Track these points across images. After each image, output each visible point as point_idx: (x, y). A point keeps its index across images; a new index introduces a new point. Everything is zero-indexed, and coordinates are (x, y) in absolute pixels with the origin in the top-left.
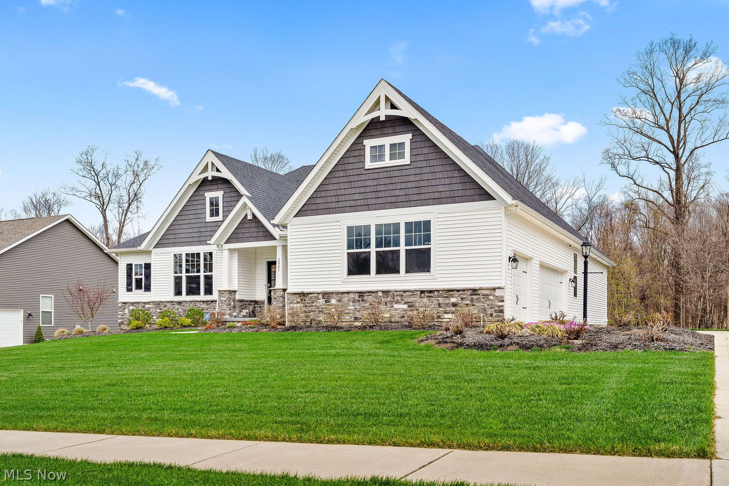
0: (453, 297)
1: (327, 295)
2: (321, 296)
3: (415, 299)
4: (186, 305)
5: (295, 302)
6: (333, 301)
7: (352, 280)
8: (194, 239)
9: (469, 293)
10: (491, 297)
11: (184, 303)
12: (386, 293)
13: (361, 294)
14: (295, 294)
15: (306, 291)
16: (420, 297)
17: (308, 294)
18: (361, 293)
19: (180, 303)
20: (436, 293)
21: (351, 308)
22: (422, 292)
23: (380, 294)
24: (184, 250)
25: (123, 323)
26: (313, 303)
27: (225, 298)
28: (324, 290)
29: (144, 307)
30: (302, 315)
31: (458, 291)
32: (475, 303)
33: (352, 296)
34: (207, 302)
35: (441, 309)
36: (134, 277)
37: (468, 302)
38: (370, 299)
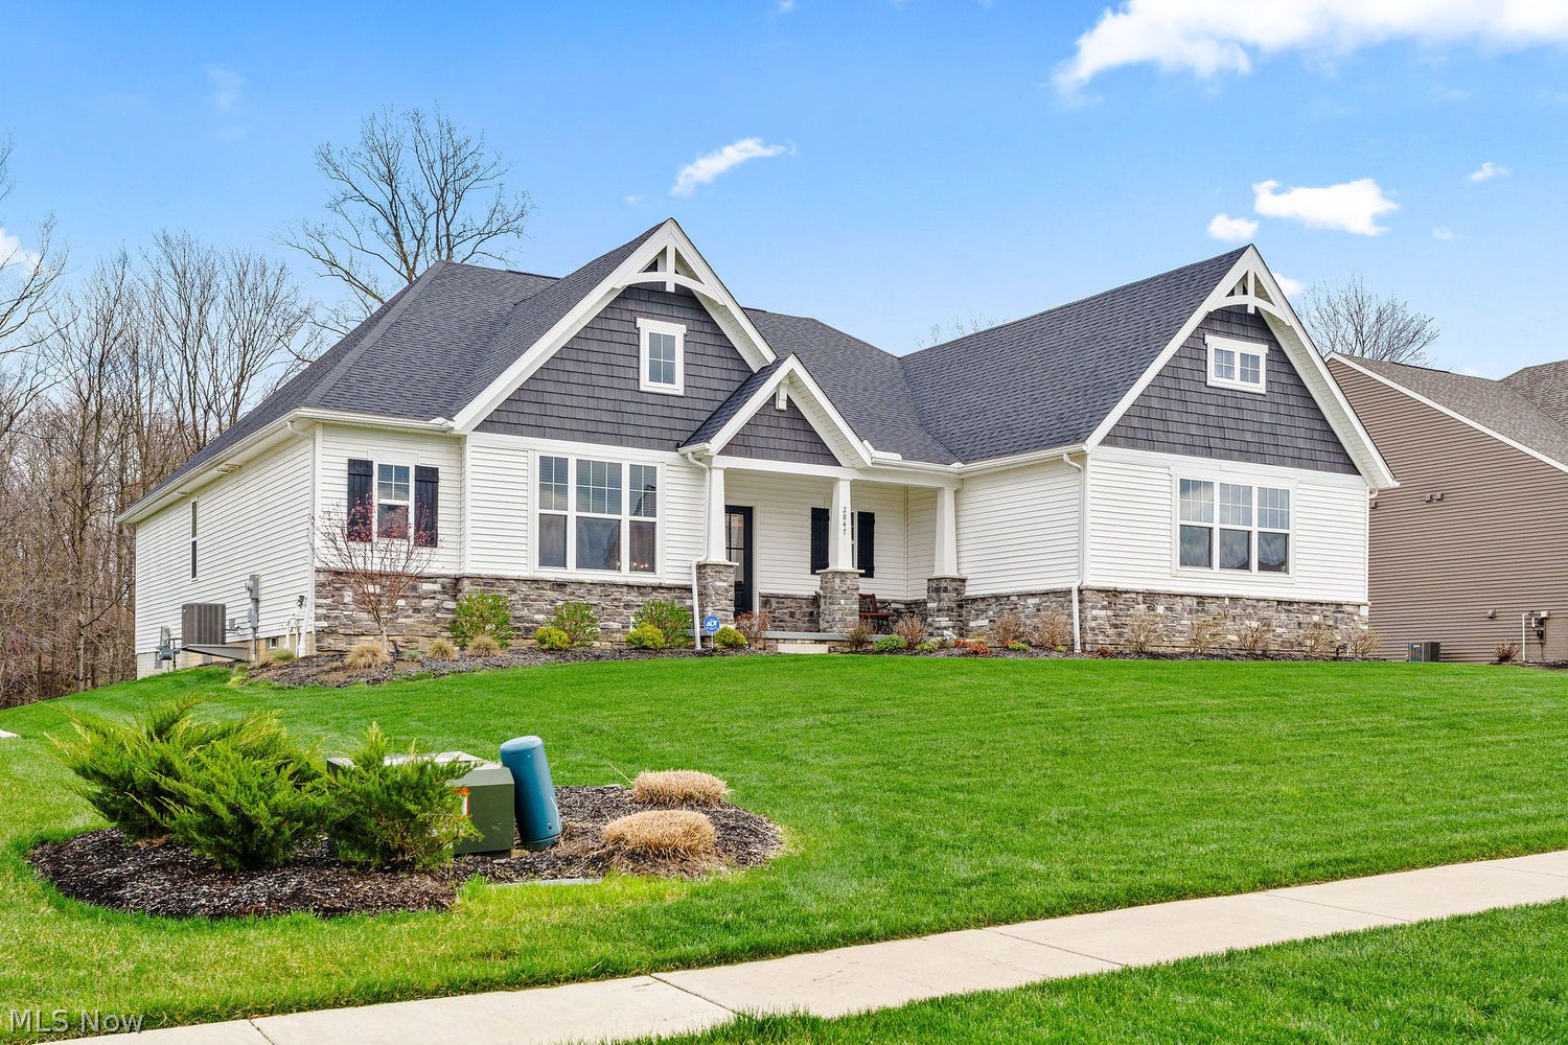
0: (1314, 614)
1: (1150, 597)
2: (1140, 599)
3: (1271, 613)
4: (578, 593)
5: (1099, 606)
6: (1160, 609)
7: (1187, 574)
8: (603, 428)
9: (1332, 609)
10: (1356, 618)
11: (573, 586)
12: (1234, 599)
13: (1201, 599)
14: (1098, 591)
15: (1121, 586)
16: (1277, 611)
17: (1121, 592)
18: (1200, 597)
19: (560, 585)
20: (1296, 607)
21: (1185, 622)
22: (1279, 602)
23: (1227, 601)
24: (573, 451)
25: (333, 632)
26: (1128, 610)
27: (726, 584)
28: (1151, 588)
29: (414, 588)
30: (1111, 632)
31: (1321, 604)
32: (1339, 625)
33: (1187, 601)
34: (638, 587)
35: (1302, 631)
36: (377, 499)
37: (1331, 623)
38: (1213, 608)
